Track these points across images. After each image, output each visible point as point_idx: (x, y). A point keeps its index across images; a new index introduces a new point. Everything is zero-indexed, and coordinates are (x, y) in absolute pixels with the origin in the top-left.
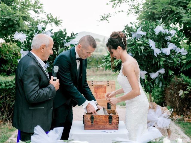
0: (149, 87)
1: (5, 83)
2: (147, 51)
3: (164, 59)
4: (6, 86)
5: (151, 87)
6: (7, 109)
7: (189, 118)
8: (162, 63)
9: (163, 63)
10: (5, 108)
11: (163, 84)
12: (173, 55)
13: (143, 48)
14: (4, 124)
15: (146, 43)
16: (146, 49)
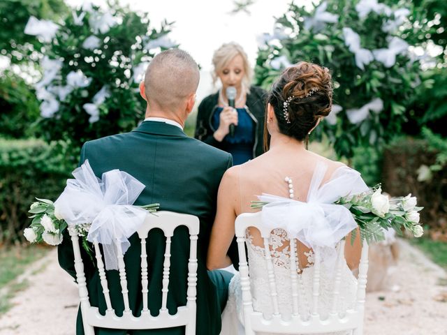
0: (345, 144)
1: (10, 153)
2: (341, 56)
3: (381, 75)
4: (12, 160)
5: (351, 144)
6: (14, 215)
7: (443, 233)
8: (375, 83)
9: (379, 84)
10: (10, 214)
11: (378, 135)
12: (401, 66)
13: (329, 49)
14: (8, 249)
15: (337, 38)
16: (337, 52)
